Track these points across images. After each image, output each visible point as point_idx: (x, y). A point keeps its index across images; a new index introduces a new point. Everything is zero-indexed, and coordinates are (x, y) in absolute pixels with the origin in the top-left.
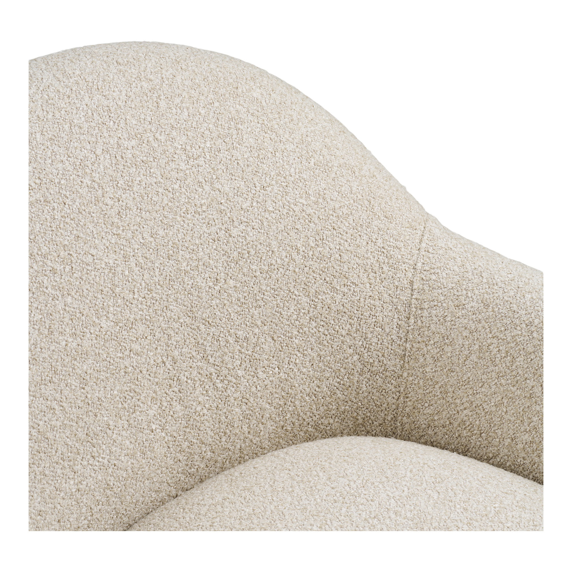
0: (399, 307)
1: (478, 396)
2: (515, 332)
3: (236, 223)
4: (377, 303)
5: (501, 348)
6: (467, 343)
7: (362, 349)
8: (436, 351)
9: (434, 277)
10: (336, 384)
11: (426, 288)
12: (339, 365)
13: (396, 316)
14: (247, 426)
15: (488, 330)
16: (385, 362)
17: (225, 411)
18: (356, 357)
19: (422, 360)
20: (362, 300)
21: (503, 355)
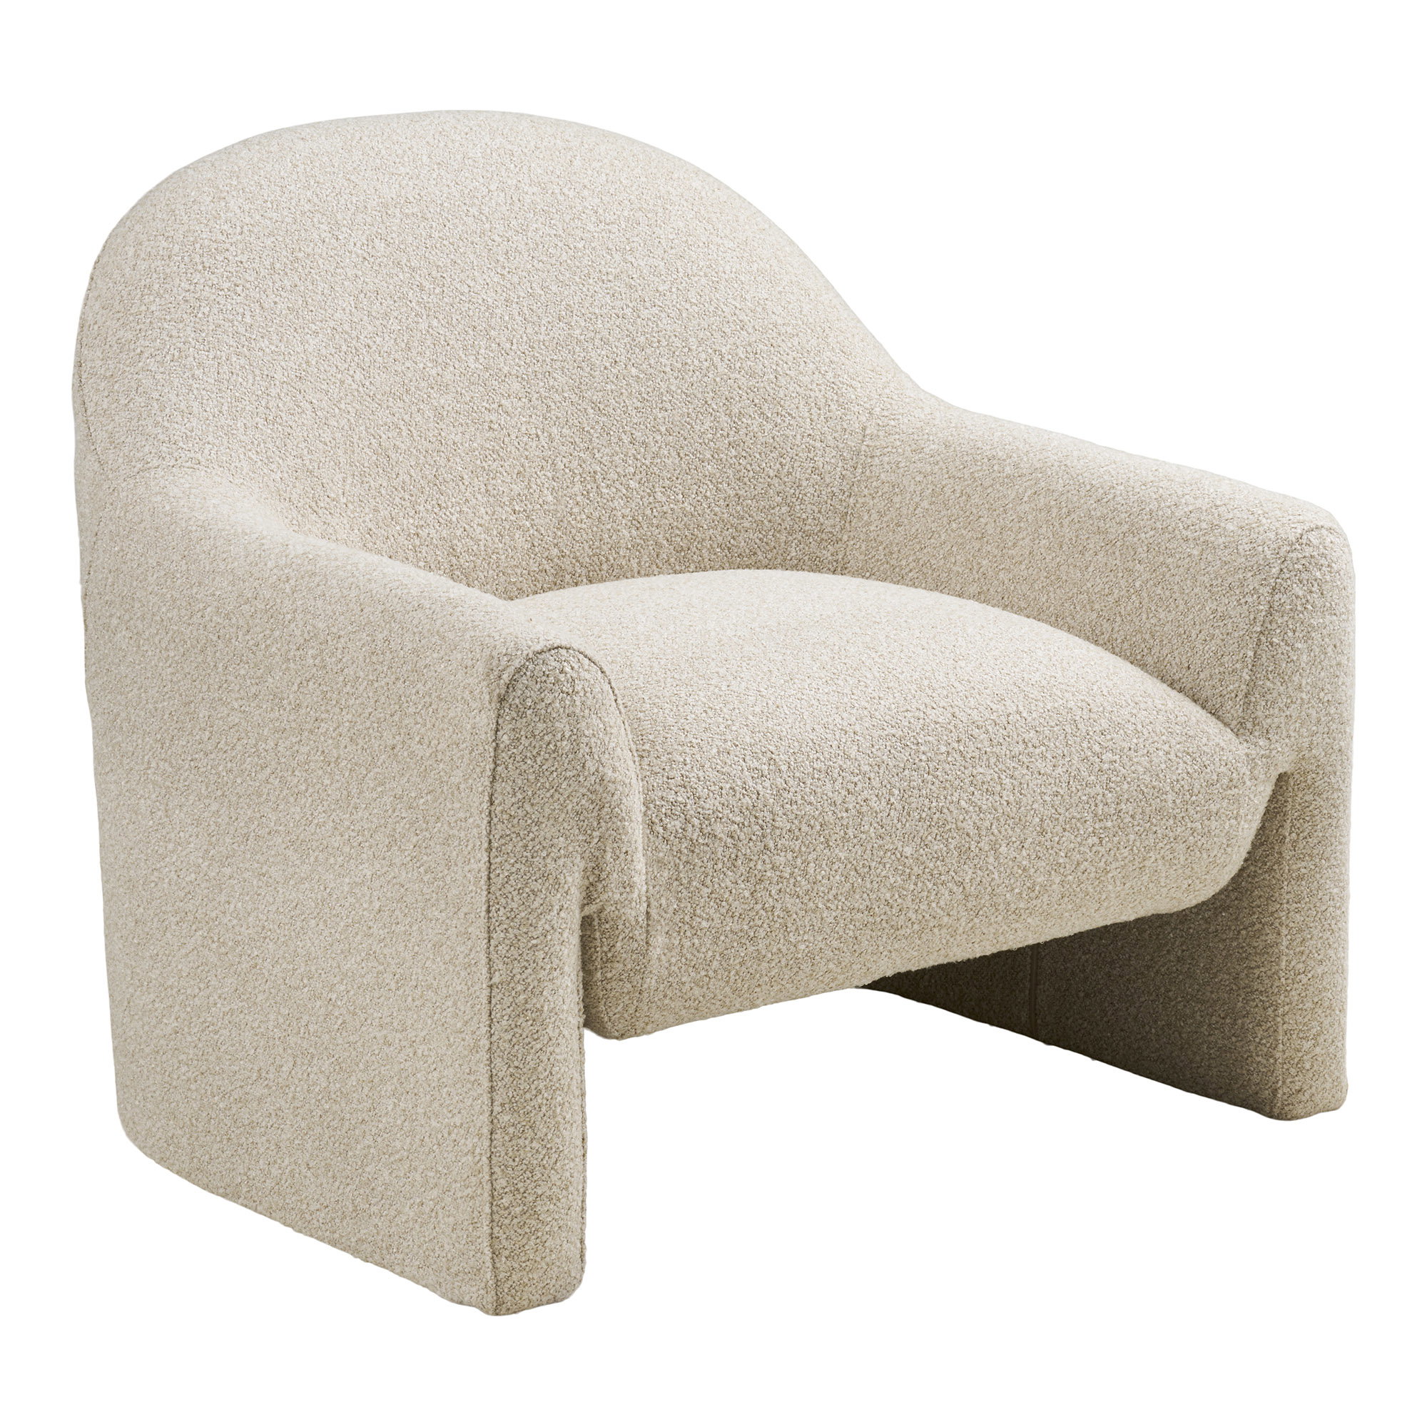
0: (845, 454)
1: (925, 551)
2: (974, 468)
3: (648, 304)
4: (818, 444)
5: (956, 488)
6: (920, 488)
7: (794, 500)
8: (883, 504)
9: (892, 423)
10: (757, 541)
11: (881, 433)
12: (763, 515)
13: (840, 464)
14: (637, 560)
15: (945, 471)
16: (821, 520)
17: (609, 527)
18: (785, 509)
19: (866, 518)
20: (799, 437)
21: (958, 495)
